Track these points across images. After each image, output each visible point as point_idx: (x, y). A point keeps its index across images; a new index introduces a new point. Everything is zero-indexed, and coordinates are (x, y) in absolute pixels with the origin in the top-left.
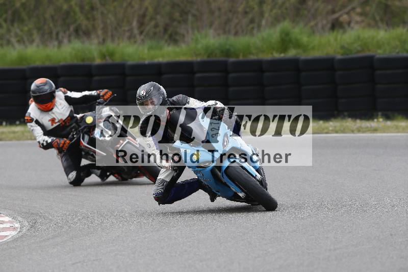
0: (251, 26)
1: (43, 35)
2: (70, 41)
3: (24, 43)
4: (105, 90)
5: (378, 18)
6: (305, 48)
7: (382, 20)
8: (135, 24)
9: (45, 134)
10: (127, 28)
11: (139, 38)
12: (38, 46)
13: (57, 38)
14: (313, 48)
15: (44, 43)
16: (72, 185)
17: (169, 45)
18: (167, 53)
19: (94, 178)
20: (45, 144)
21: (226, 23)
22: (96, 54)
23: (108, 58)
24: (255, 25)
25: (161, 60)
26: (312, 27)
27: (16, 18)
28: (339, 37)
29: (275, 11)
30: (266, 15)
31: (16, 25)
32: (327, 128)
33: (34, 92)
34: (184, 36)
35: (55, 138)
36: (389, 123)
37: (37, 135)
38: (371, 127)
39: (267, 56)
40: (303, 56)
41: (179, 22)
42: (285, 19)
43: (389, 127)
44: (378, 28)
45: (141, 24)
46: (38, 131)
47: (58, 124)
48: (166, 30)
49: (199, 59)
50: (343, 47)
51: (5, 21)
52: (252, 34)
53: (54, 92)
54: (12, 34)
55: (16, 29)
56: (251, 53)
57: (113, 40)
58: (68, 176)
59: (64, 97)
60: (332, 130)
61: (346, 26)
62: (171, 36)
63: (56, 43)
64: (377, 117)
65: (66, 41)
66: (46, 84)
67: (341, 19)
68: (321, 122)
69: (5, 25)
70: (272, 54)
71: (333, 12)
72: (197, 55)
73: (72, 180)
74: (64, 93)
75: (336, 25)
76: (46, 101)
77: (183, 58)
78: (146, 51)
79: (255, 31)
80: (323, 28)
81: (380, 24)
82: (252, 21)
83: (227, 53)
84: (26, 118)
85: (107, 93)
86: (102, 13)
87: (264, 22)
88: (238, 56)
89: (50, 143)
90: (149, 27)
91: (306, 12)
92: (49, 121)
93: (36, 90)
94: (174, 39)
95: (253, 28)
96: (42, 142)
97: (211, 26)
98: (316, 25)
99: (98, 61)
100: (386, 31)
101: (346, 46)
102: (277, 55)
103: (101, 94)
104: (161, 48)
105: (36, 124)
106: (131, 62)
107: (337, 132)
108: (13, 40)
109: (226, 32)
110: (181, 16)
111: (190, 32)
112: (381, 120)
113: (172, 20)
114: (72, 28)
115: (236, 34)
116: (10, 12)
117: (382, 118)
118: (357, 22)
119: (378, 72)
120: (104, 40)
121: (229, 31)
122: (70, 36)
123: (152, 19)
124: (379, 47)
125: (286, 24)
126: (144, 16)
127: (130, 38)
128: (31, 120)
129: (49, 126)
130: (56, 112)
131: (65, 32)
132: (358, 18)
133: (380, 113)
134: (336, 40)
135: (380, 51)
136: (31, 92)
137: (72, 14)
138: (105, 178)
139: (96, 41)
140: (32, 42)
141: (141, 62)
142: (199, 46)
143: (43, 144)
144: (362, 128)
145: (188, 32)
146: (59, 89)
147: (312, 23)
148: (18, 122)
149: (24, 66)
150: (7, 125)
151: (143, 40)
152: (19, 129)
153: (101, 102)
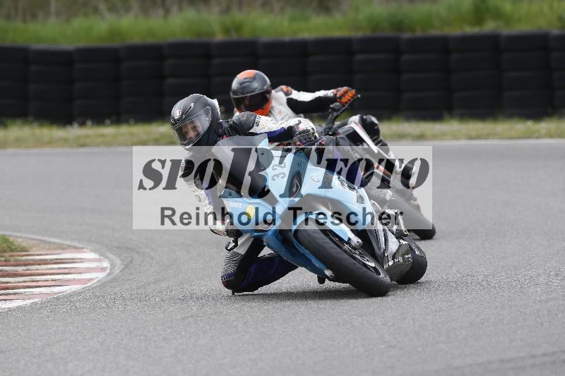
2: (180, 9)
3: (117, 10)
4: (345, 88)
6: (508, 20)
11: (277, 5)
12: (136, 16)
13: (163, 5)
14: (519, 20)
18: (316, 27)
22: (216, 27)
23: (233, 33)
32: (539, 131)
33: (235, 93)
34: (339, 2)
39: (454, 31)
40: (506, 30)
49: (360, 34)
56: (432, 26)
59: (286, 100)
60: (545, 134)
63: (161, 12)
66: (254, 78)
68: (529, 123)
70: (461, 27)
72: (357, 29)
74: (287, 94)
77: (337, 34)
78: (286, 23)
83: (399, 25)
85: (346, 92)
88: (413, 30)
93: (238, 89)
94: (326, 6)
99: (219, 37)
102: (469, 30)
103: (338, 96)
104: (307, 19)
107: (551, 136)
108: (103, 7)
120: (228, 8)
127: (264, 5)
134: (551, 8)
136: (231, 93)
139: (216, 9)
140: (128, 9)
142: (361, 16)
146: (279, 88)
148: (108, 121)
149: (116, 43)
150: (93, 125)
151: (282, 9)
152: (108, 131)
153: (336, 108)
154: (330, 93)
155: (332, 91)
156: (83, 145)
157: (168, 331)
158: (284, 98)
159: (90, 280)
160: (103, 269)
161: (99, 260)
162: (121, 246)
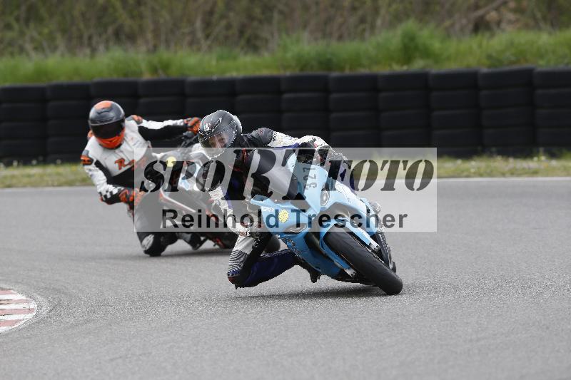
0: (361, 27)
1: (70, 39)
2: (107, 48)
3: (43, 50)
5: (539, 15)
6: (436, 58)
7: (544, 18)
8: (198, 24)
9: (109, 182)
10: (186, 30)
11: (205, 44)
12: (63, 55)
13: (90, 45)
14: (448, 58)
15: (71, 50)
16: (148, 255)
17: (246, 53)
18: (244, 65)
19: (181, 245)
20: (109, 196)
21: (326, 23)
22: (144, 66)
23: (160, 72)
24: (367, 26)
25: (234, 74)
26: (447, 29)
27: (32, 16)
28: (485, 42)
29: (394, 6)
30: (383, 11)
31: (32, 25)
32: (468, 170)
33: (93, 121)
34: (267, 41)
35: (122, 188)
36: (554, 163)
37: (97, 183)
38: (529, 169)
39: (382, 70)
40: (435, 69)
41: (261, 22)
42: (408, 16)
43: (554, 168)
44: (540, 29)
45: (208, 25)
46: (100, 177)
47: (128, 167)
48: (241, 32)
49: (288, 73)
50: (489, 57)
51: (17, 19)
52: (363, 39)
53: (123, 121)
54: (27, 38)
55: (32, 32)
56: (360, 65)
57: (168, 46)
58: (141, 242)
59: (137, 129)
60: (474, 173)
61: (495, 28)
62: (248, 41)
63: (88, 51)
64: (537, 154)
65: (101, 48)
66: (111, 109)
67: (488, 17)
68: (459, 162)
69: (16, 26)
70: (390, 65)
71: (477, 7)
72: (285, 68)
73: (148, 248)
74: (138, 122)
75: (480, 26)
76: (111, 134)
77: (265, 73)
78: (214, 63)
79: (367, 34)
80: (462, 29)
81: (542, 24)
82: (362, 20)
83: (327, 64)
84: (82, 158)
85: (197, 122)
86: (153, 10)
87: (379, 22)
88: (342, 69)
89: (116, 194)
90: (219, 28)
91: (438, 8)
92: (116, 162)
93: (96, 117)
94: (254, 45)
95: (364, 30)
96: (104, 193)
97: (305, 27)
98: (453, 25)
99: (147, 76)
100: (550, 34)
101: (494, 54)
102: (398, 68)
103: (189, 125)
104: (235, 58)
105: (97, 167)
106: (193, 77)
107: (481, 175)
108: (28, 46)
109: (326, 35)
110: (263, 13)
111: (276, 35)
112: (543, 158)
113: (251, 18)
114: (110, 30)
115: (340, 38)
116: (23, 8)
117: (544, 155)
118: (510, 22)
119: (540, 92)
120: (155, 47)
121: (331, 34)
122: (107, 41)
123: (223, 17)
124: (541, 56)
125: (410, 25)
126: (211, 13)
127: (191, 44)
128: (90, 162)
129: (116, 170)
130: (126, 150)
131: (100, 35)
132: (511, 16)
133: (541, 149)
134: (480, 46)
135: (542, 62)
136: (89, 122)
137: (111, 10)
138: (198, 245)
139: (143, 48)
140: (54, 49)
141: (207, 77)
142: (289, 55)
143: (105, 196)
144: (517, 170)
145: (272, 35)
146: (130, 117)
147: (447, 23)
148: (34, 162)
149: (43, 83)
150: (18, 165)
151: (210, 47)
152: (35, 171)
153: (189, 136)
154: (180, 122)
155: (181, 120)
156: (9, 186)
157: (97, 372)
158: (136, 127)
159: (17, 321)
160: (30, 310)
161: (26, 301)
162: (48, 286)
